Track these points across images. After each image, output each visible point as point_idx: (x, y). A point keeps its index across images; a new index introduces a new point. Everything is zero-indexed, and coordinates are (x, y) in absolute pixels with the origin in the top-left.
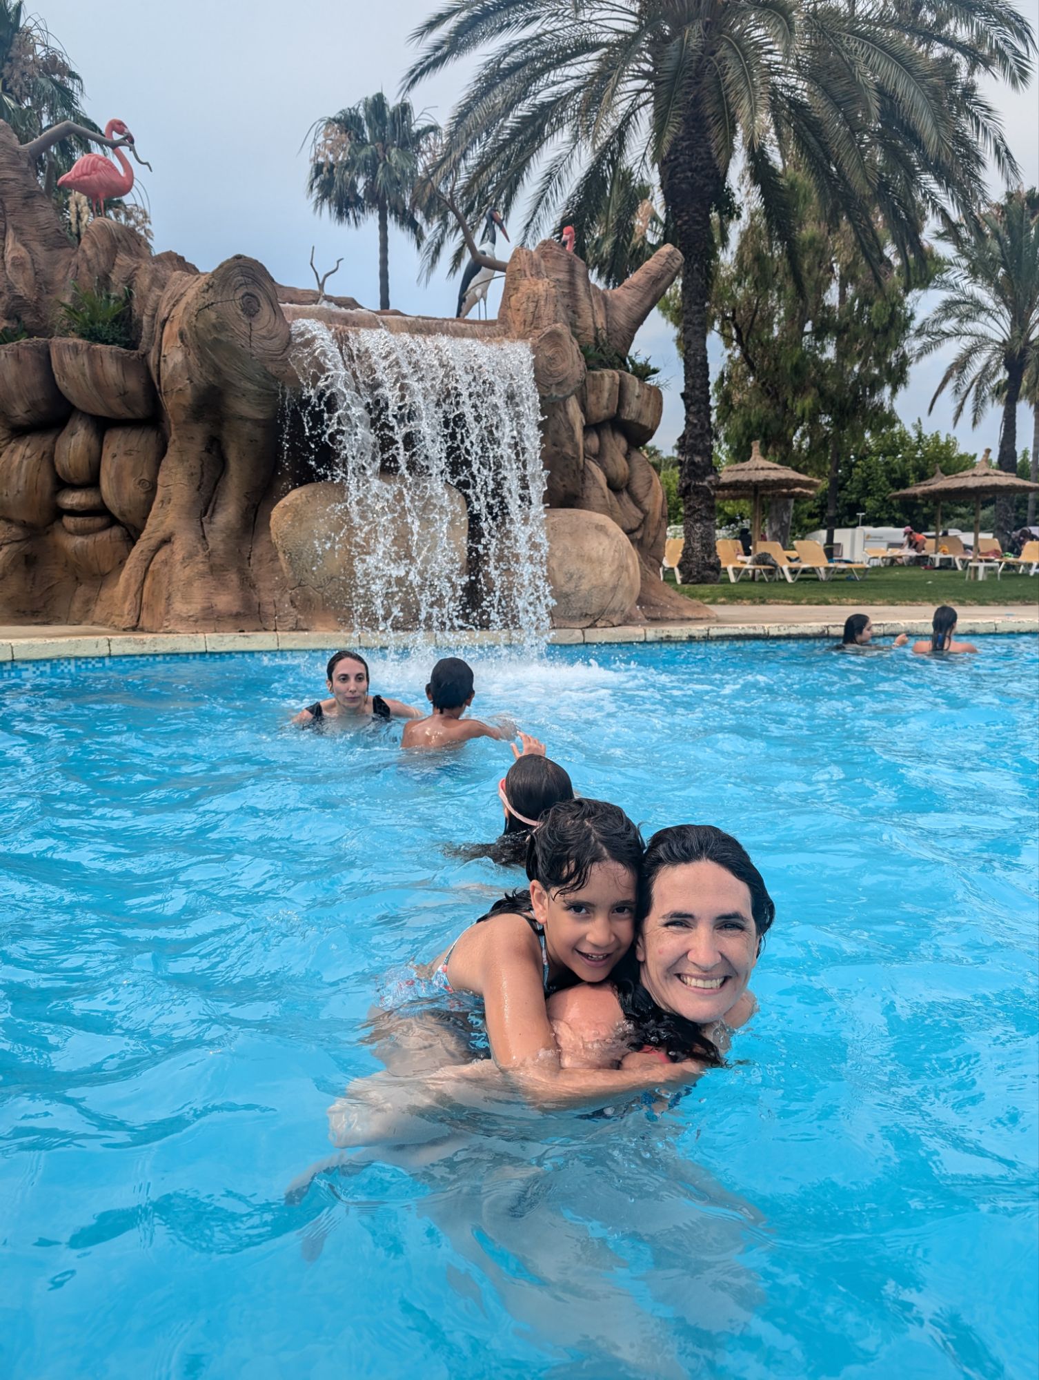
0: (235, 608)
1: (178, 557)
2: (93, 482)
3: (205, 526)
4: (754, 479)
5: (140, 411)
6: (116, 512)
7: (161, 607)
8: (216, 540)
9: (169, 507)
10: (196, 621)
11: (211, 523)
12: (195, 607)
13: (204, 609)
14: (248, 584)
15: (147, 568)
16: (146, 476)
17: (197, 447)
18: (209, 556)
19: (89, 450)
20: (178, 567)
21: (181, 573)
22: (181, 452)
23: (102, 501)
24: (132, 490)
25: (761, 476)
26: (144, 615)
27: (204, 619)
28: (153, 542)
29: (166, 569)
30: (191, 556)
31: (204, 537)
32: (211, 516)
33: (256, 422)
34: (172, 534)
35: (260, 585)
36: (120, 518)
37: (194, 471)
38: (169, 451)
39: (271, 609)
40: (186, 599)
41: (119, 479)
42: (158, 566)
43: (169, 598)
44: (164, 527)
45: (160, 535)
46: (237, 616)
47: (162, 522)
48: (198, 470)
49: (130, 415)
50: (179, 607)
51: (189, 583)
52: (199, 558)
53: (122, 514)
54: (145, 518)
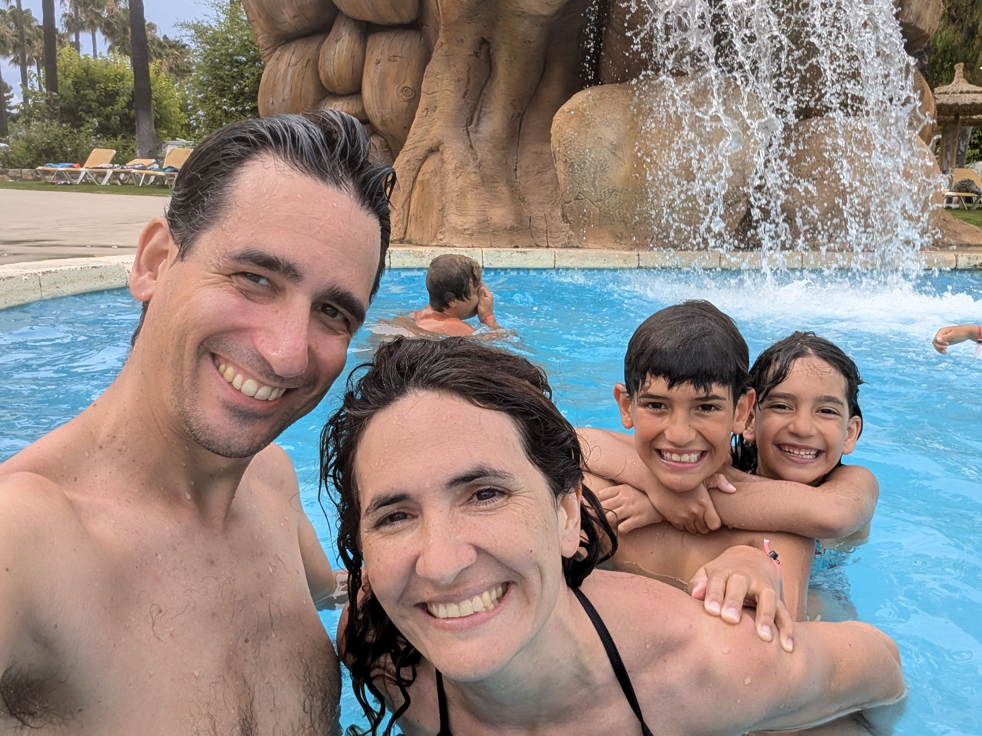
0: (510, 222)
1: (450, 166)
2: (355, 92)
3: (471, 134)
4: (960, 103)
5: (407, 15)
6: (377, 122)
7: (433, 220)
8: (484, 151)
9: (436, 115)
10: (472, 235)
11: (476, 132)
12: (470, 220)
13: (479, 222)
14: (518, 197)
15: (415, 179)
16: (408, 84)
17: (466, 50)
18: (479, 166)
19: (353, 57)
20: (451, 177)
21: (454, 183)
22: (448, 56)
23: (363, 109)
24: (395, 98)
25: (967, 99)
26: (412, 227)
27: (480, 233)
28: (420, 152)
29: (437, 179)
30: (462, 165)
31: (471, 146)
32: (477, 125)
33: (535, 18)
34: (440, 143)
35: (530, 198)
36: (380, 128)
37: (460, 76)
38: (434, 55)
39: (541, 224)
40: (461, 210)
41: (382, 87)
42: (428, 176)
43: (443, 209)
44: (431, 136)
45: (427, 144)
46: (512, 229)
47: (428, 131)
48: (464, 76)
49: (396, 20)
50: (454, 219)
51: (462, 194)
52: (471, 168)
53: (383, 123)
54: (407, 128)
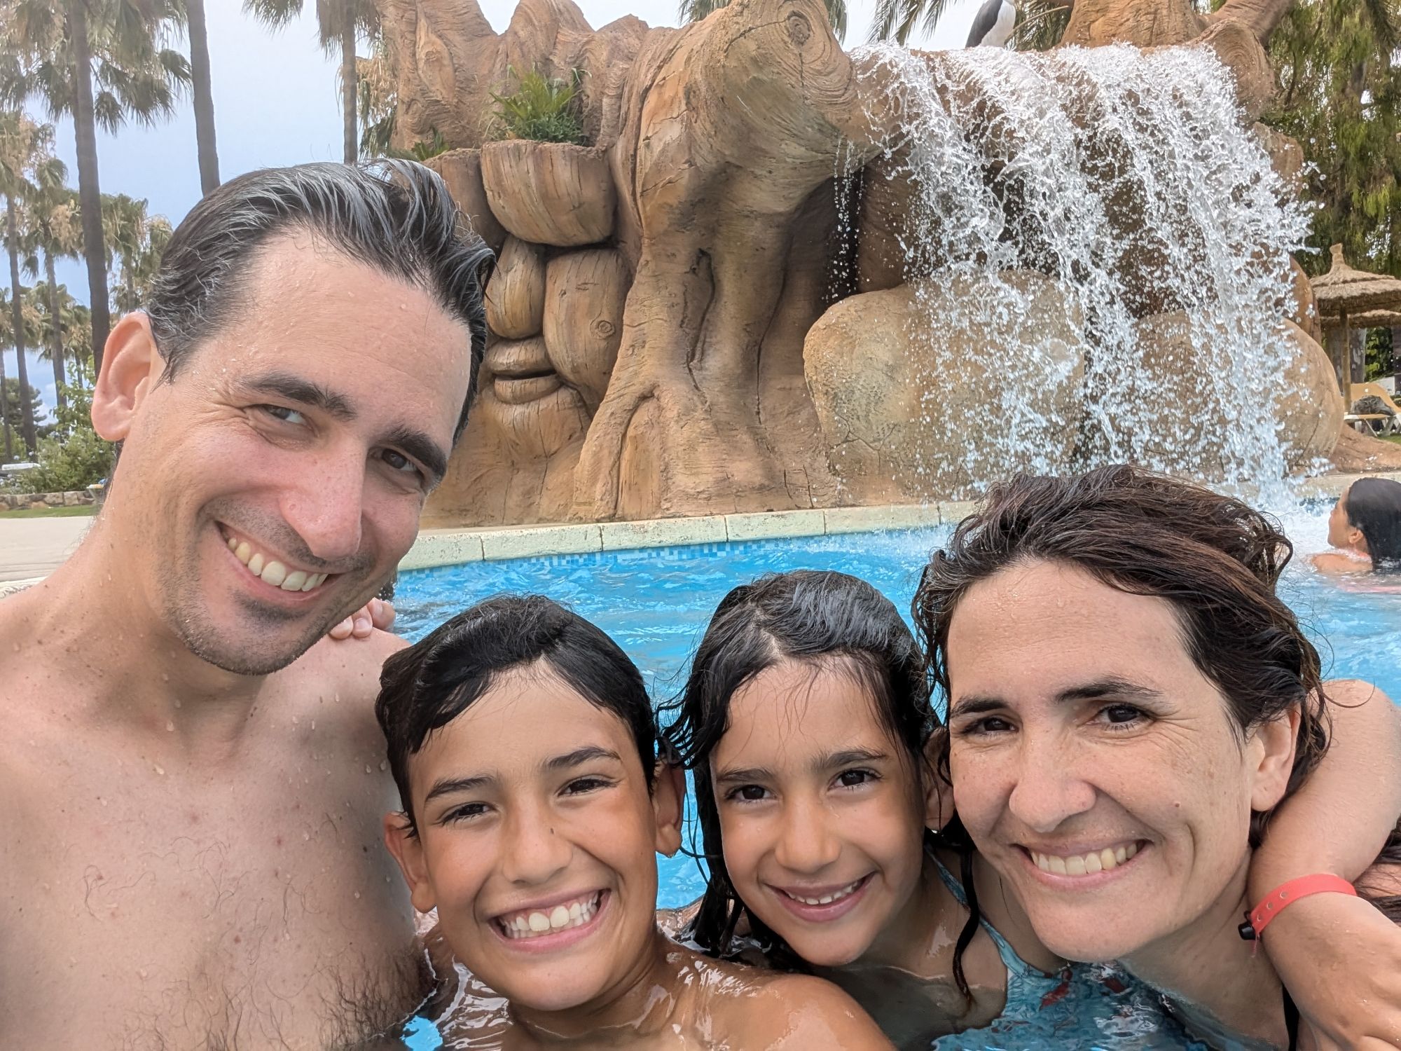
0: (758, 480)
1: (671, 414)
2: (535, 333)
3: (695, 373)
4: (1345, 295)
5: (598, 232)
6: (566, 370)
7: (654, 485)
8: (713, 391)
9: (645, 351)
10: (708, 499)
11: (701, 369)
12: (706, 480)
13: (718, 482)
14: (765, 447)
15: (624, 435)
16: (606, 317)
17: (679, 268)
18: (709, 411)
19: (530, 290)
20: (674, 427)
21: (678, 435)
22: (656, 276)
23: (547, 355)
24: (589, 337)
25: (1355, 290)
26: (624, 499)
27: (719, 495)
28: (629, 400)
29: (654, 432)
30: (688, 411)
31: (697, 388)
32: (701, 360)
33: (769, 217)
34: (655, 386)
35: (781, 447)
36: (571, 377)
37: (675, 301)
38: (638, 278)
39: (801, 479)
40: (692, 469)
41: (571, 322)
42: (641, 429)
43: (666, 469)
44: (641, 379)
45: (637, 389)
46: (761, 488)
47: (636, 374)
48: (680, 300)
49: (584, 238)
50: (682, 480)
51: (691, 447)
52: (699, 414)
53: (575, 370)
54: (608, 373)
